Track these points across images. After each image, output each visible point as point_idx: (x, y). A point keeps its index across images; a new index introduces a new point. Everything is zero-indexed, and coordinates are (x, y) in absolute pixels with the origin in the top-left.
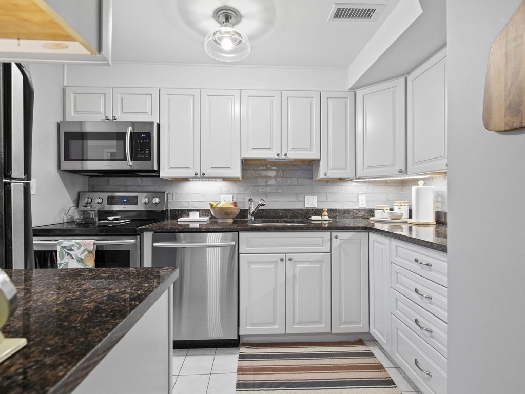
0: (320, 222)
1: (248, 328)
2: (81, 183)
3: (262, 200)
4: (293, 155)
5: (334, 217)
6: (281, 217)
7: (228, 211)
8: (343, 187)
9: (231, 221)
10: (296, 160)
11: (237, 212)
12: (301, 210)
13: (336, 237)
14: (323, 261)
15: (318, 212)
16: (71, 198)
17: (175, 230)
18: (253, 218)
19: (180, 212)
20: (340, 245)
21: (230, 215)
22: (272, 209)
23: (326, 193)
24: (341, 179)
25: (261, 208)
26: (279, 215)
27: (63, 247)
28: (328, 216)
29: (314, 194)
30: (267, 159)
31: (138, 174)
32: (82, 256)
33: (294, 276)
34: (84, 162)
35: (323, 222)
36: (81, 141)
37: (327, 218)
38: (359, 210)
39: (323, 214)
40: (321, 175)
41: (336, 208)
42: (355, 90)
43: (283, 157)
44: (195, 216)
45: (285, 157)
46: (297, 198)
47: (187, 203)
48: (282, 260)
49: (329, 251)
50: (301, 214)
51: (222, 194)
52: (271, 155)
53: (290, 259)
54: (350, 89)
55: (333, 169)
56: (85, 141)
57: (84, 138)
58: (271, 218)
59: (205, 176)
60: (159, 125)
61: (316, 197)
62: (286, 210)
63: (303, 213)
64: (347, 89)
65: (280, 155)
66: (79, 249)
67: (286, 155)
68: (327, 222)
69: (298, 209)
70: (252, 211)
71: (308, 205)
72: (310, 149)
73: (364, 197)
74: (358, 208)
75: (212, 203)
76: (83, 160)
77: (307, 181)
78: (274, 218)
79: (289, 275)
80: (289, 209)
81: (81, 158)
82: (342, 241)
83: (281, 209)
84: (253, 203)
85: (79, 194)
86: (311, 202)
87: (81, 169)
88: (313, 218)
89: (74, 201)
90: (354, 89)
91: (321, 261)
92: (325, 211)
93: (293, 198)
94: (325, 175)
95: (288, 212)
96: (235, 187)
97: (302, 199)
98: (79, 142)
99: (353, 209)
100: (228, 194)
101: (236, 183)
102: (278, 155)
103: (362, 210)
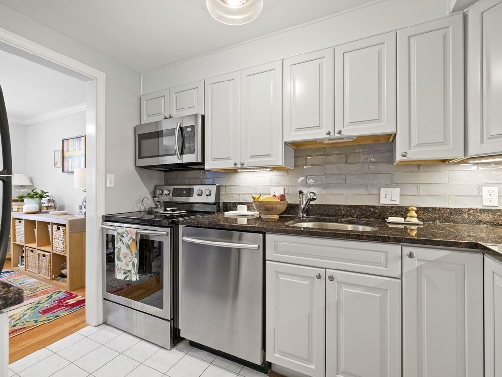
0: (403, 227)
1: (275, 355)
2: (158, 177)
3: (311, 193)
4: (351, 131)
5: (431, 219)
6: (343, 216)
7: (268, 206)
8: (450, 174)
9: (276, 217)
10: (360, 138)
11: (283, 208)
12: (374, 207)
13: (411, 255)
14: (387, 290)
15: (402, 211)
16: (148, 190)
17: (201, 225)
18: (305, 215)
19: (231, 205)
20: (419, 270)
21: (272, 210)
22: (330, 205)
23: (417, 184)
24: (444, 161)
25: (312, 203)
26: (341, 212)
27: (118, 233)
28: (418, 218)
29: (397, 185)
30: (318, 140)
31: (192, 167)
32: (129, 243)
33: (338, 303)
34: (160, 158)
35: (407, 226)
36: (157, 139)
37: (415, 220)
38: (483, 211)
39: (408, 215)
40: (399, 157)
41: (434, 206)
42: (465, 11)
43: (337, 135)
44: (242, 210)
45: (339, 135)
46: (368, 191)
47: (238, 195)
48: (319, 277)
49: (398, 274)
50: (374, 213)
51: (272, 185)
52: (319, 135)
53: (331, 278)
54: (454, 11)
55: (419, 145)
56: (160, 139)
57: (160, 136)
58: (329, 216)
59: (244, 166)
60: (203, 117)
61: (398, 190)
62: (350, 206)
63: (377, 211)
64: (447, 13)
65: (332, 133)
66: (127, 236)
67: (340, 132)
68: (416, 227)
69: (369, 206)
70: (303, 206)
71: (385, 201)
72: (378, 120)
73: (495, 189)
74: (480, 207)
75: (254, 196)
76: (159, 156)
77: (384, 167)
78: (334, 216)
79: (331, 300)
80: (355, 206)
81: (158, 154)
82: (423, 263)
83: (344, 205)
84: (304, 196)
85: (155, 186)
86: (390, 197)
87: (157, 164)
88: (391, 219)
89: (151, 193)
90: (463, 9)
91: (384, 289)
92: (412, 210)
93: (363, 192)
94: (404, 156)
95: (353, 209)
96: (286, 178)
97: (375, 192)
98: (154, 141)
99: (469, 210)
100: (279, 186)
101: (288, 173)
102: (329, 133)
103: (488, 210)
